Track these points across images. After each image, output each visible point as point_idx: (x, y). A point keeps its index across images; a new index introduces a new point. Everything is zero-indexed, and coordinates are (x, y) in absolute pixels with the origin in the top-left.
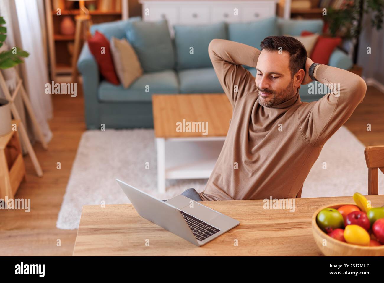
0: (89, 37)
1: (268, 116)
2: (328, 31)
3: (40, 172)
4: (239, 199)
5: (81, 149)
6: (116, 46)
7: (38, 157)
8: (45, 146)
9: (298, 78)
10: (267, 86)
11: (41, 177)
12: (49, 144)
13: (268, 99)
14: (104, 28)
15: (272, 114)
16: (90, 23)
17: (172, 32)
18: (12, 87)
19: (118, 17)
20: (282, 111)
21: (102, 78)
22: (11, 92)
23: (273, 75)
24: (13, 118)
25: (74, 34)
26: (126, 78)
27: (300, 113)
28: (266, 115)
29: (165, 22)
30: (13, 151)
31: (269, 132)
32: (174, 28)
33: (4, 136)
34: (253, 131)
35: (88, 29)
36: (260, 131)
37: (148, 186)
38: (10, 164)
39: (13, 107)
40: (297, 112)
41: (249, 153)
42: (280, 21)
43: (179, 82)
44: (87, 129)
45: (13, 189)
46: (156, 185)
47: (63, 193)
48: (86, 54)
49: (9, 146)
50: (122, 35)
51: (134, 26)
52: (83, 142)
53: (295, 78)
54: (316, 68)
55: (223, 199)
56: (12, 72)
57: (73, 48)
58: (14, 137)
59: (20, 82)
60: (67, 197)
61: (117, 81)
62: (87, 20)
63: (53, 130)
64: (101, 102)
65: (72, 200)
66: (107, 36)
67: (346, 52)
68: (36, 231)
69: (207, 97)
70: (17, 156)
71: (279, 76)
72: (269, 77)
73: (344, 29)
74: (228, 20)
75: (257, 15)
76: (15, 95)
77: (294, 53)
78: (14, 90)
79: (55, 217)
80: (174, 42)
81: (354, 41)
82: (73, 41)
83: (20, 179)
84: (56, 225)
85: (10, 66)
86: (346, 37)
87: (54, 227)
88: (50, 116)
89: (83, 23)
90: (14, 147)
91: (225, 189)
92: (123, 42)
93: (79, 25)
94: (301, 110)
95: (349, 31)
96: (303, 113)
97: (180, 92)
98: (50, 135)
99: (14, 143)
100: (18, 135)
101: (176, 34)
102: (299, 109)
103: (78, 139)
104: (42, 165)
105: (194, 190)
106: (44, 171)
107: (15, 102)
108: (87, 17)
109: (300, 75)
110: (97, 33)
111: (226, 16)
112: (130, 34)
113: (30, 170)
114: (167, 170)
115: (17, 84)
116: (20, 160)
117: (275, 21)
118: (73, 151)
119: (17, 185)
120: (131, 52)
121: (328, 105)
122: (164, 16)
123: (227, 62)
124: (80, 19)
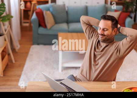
0: (36, 9)
1: (102, 46)
2: (125, 10)
3: (14, 62)
4: (91, 81)
5: (30, 53)
6: (46, 14)
7: (14, 55)
8: (17, 51)
9: (114, 31)
10: (103, 33)
11: (14, 64)
12: (18, 50)
13: (103, 38)
14: (42, 7)
15: (104, 45)
16: (37, 4)
17: (67, 9)
18: (6, 29)
19: (47, 2)
20: (107, 44)
21: (40, 25)
22: (5, 30)
23: (105, 29)
24: (5, 40)
25: (31, 8)
26: (49, 26)
27: (115, 45)
28: (101, 46)
29: (64, 5)
30: (4, 53)
31: (103, 53)
32: (67, 7)
33: (1, 47)
34: (96, 52)
35: (36, 6)
36: (99, 52)
37: (55, 69)
38: (3, 59)
39: (6, 36)
40: (113, 45)
41: (95, 61)
42: (107, 5)
43: (68, 28)
44: (33, 44)
45: (3, 69)
46: (58, 69)
47: (22, 70)
48: (34, 16)
49: (3, 51)
50: (48, 9)
51: (52, 6)
52: (31, 50)
53: (113, 31)
54: (121, 28)
55: (84, 81)
56: (7, 23)
57: (30, 13)
58: (5, 48)
59: (9, 26)
60: (23, 72)
61: (45, 26)
62: (35, 3)
63: (20, 44)
64: (39, 34)
65: (25, 74)
66: (43, 10)
67: (131, 18)
68: (10, 87)
69: (79, 34)
70: (6, 55)
71: (107, 30)
72: (103, 30)
73: (130, 9)
74: (87, 5)
75: (98, 3)
76: (7, 31)
77: (114, 22)
78: (6, 30)
79: (18, 81)
80: (67, 12)
81: (134, 13)
82: (30, 10)
83: (6, 64)
84: (18, 84)
85: (6, 21)
86: (131, 12)
87: (17, 85)
88: (20, 39)
89: (34, 4)
90: (5, 52)
91: (85, 76)
92: (48, 12)
93: (33, 5)
94: (115, 44)
95: (132, 10)
96: (116, 45)
97: (69, 32)
98: (19, 46)
99: (5, 50)
100: (7, 47)
101: (68, 9)
102: (114, 44)
103: (30, 48)
104: (15, 59)
105: (73, 75)
106: (15, 61)
107: (7, 34)
108: (36, 2)
109: (115, 30)
110: (39, 8)
111: (87, 3)
112: (51, 9)
113: (10, 60)
114: (63, 63)
115: (8, 27)
116: (7, 57)
117: (105, 6)
118: (27, 53)
119: (4, 67)
120: (51, 16)
121: (126, 42)
122: (64, 2)
123: (87, 24)
124: (33, 3)
